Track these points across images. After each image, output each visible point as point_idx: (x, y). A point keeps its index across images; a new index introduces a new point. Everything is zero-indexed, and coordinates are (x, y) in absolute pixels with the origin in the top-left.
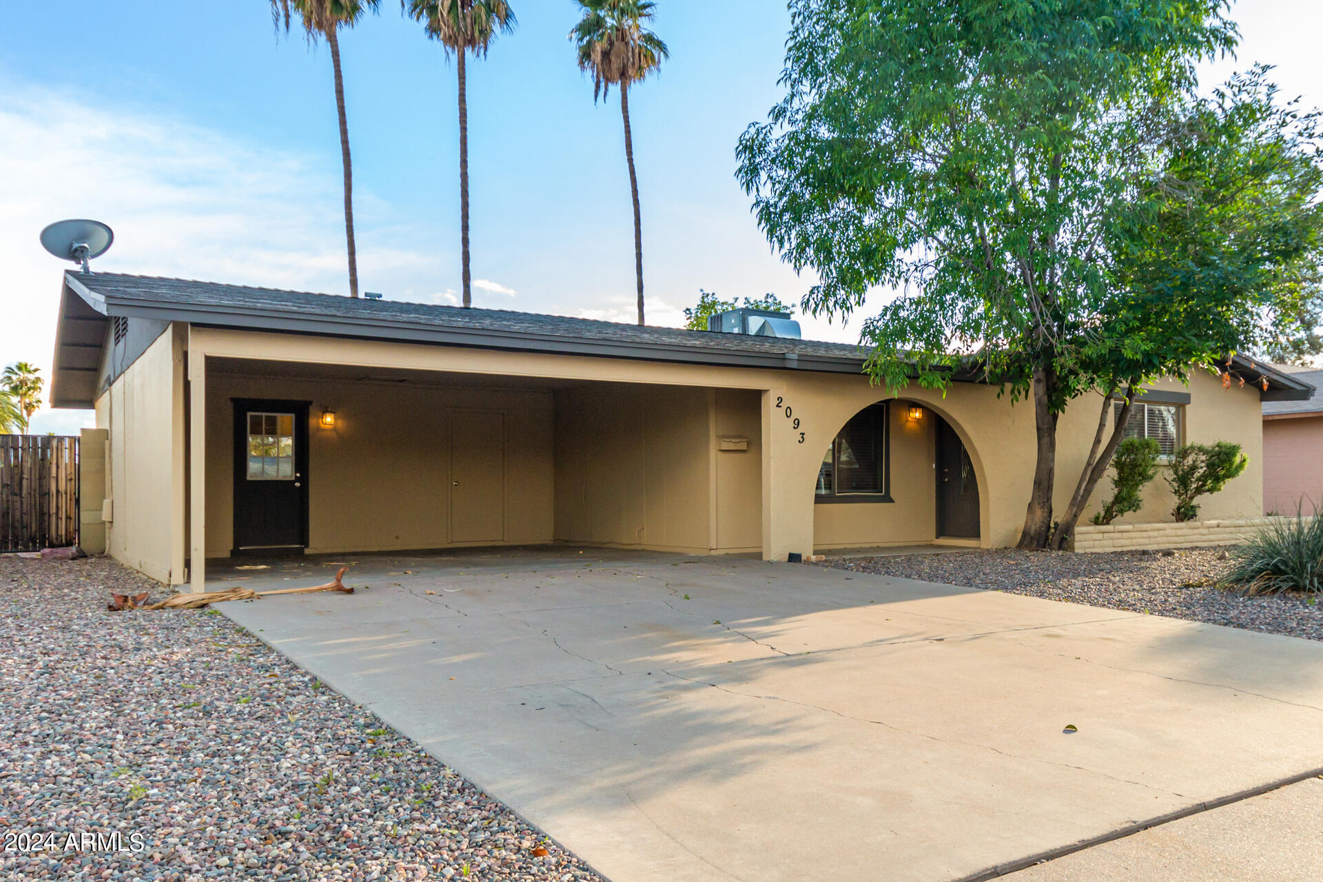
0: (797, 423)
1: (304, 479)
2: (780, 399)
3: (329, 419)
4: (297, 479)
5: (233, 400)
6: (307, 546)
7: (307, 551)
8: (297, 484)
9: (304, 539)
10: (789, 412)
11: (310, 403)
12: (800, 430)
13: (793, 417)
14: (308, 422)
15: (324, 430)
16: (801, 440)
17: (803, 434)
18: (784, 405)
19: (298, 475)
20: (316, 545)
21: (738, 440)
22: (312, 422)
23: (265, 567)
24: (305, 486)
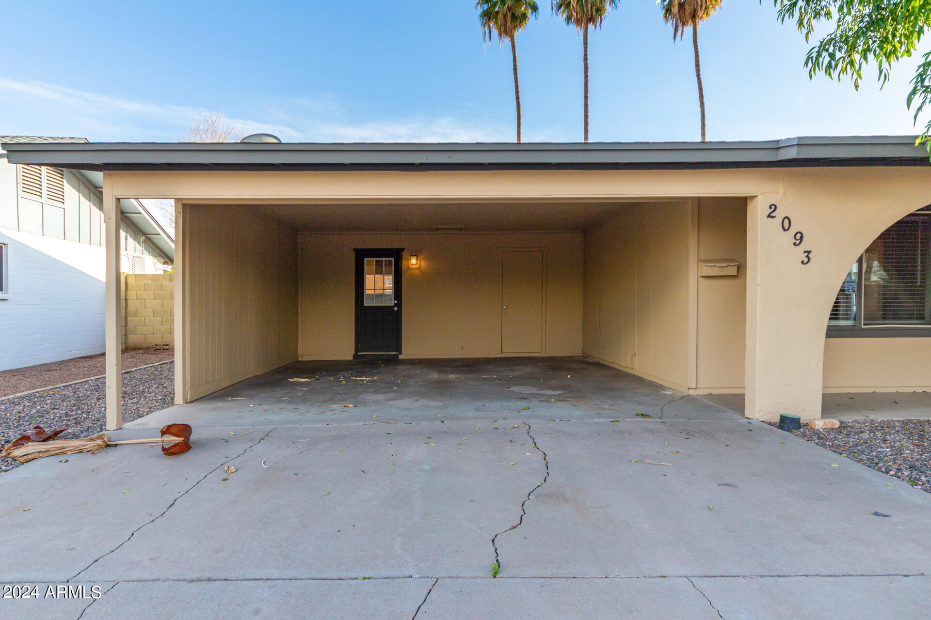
0: (799, 238)
1: (399, 304)
2: (774, 207)
3: (414, 261)
4: (396, 305)
6: (400, 353)
7: (401, 357)
8: (396, 309)
9: (399, 349)
10: (786, 224)
11: (403, 249)
12: (804, 246)
13: (793, 231)
14: (401, 262)
15: (412, 269)
16: (806, 260)
17: (809, 252)
18: (779, 214)
19: (396, 302)
20: (408, 352)
21: (725, 265)
22: (404, 263)
23: (306, 380)
24: (400, 310)
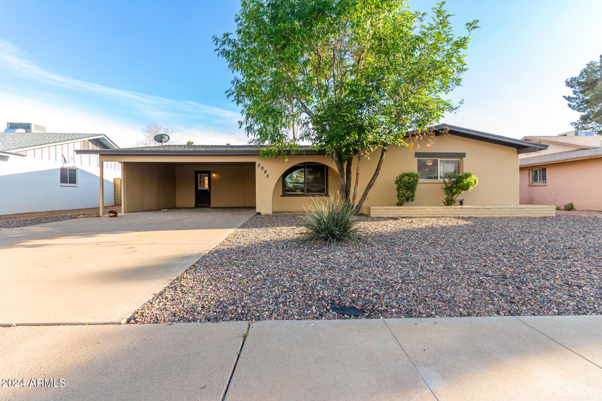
0: (266, 172)
1: (210, 189)
3: (214, 175)
5: (195, 171)
7: (210, 206)
9: (210, 204)
10: (262, 168)
11: (211, 171)
13: (264, 170)
15: (214, 178)
16: (267, 177)
17: (268, 175)
18: (261, 166)
20: (213, 204)
22: (211, 176)
24: (210, 191)
